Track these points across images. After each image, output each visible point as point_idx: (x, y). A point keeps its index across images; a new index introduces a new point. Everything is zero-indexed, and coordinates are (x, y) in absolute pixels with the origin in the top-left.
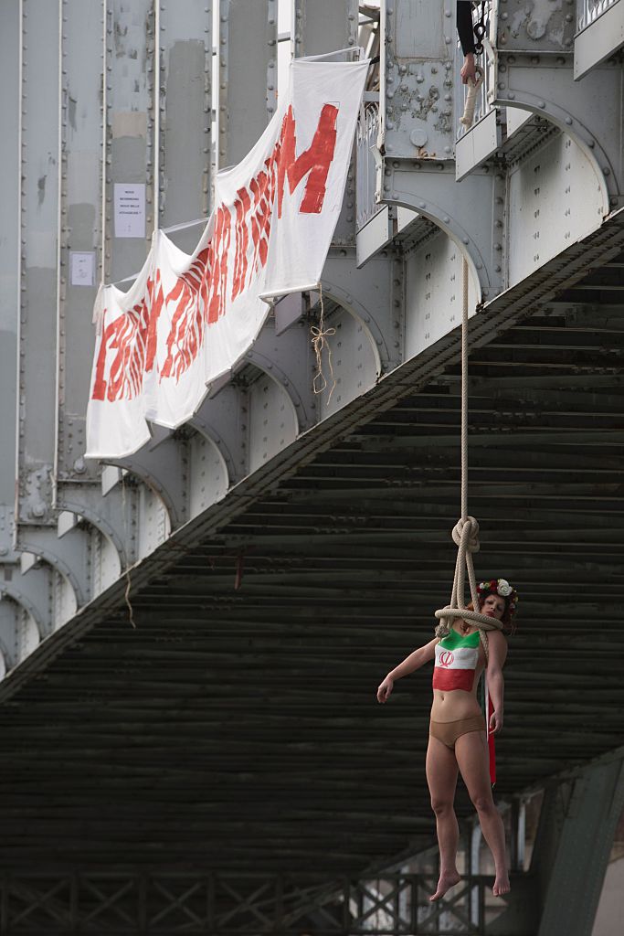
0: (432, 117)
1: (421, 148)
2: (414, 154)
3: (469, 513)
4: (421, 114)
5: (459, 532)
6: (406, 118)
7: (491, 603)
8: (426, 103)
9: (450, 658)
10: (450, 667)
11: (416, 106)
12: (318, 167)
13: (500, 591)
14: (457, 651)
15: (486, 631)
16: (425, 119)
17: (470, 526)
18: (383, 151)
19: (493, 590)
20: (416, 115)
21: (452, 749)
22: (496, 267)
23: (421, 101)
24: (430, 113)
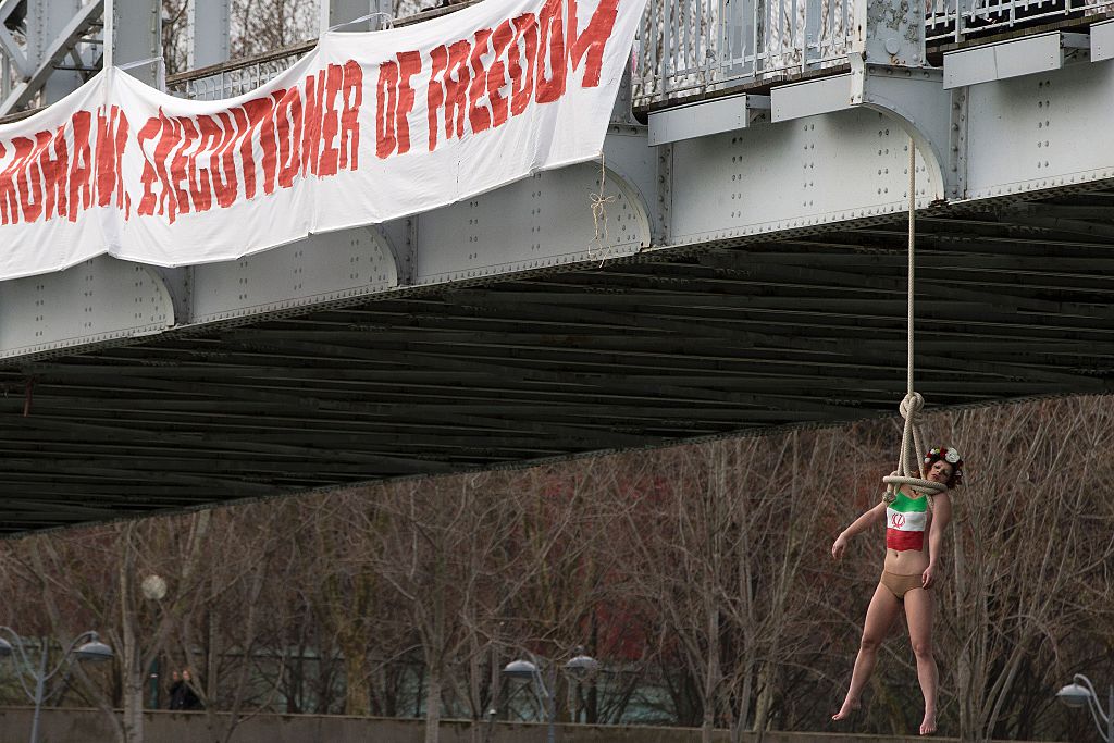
0: (903, 28)
1: (893, 55)
2: (887, 61)
3: (915, 389)
4: (893, 25)
5: (906, 406)
6: (881, 26)
7: (938, 468)
8: (898, 15)
9: (903, 520)
10: (901, 528)
11: (890, 16)
12: (595, 43)
13: (948, 458)
14: (908, 514)
15: (932, 495)
16: (897, 29)
17: (916, 401)
18: (864, 57)
19: (941, 456)
20: (890, 25)
21: (901, 601)
22: (953, 167)
23: (893, 12)
24: (901, 23)
